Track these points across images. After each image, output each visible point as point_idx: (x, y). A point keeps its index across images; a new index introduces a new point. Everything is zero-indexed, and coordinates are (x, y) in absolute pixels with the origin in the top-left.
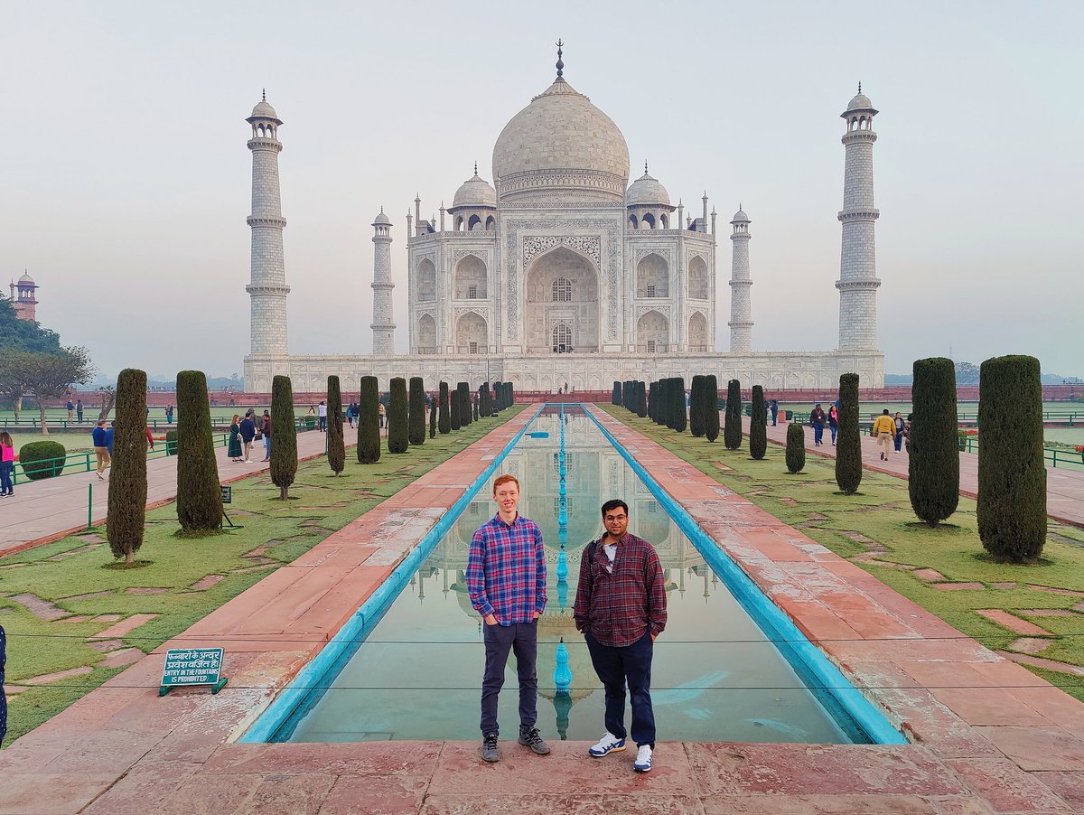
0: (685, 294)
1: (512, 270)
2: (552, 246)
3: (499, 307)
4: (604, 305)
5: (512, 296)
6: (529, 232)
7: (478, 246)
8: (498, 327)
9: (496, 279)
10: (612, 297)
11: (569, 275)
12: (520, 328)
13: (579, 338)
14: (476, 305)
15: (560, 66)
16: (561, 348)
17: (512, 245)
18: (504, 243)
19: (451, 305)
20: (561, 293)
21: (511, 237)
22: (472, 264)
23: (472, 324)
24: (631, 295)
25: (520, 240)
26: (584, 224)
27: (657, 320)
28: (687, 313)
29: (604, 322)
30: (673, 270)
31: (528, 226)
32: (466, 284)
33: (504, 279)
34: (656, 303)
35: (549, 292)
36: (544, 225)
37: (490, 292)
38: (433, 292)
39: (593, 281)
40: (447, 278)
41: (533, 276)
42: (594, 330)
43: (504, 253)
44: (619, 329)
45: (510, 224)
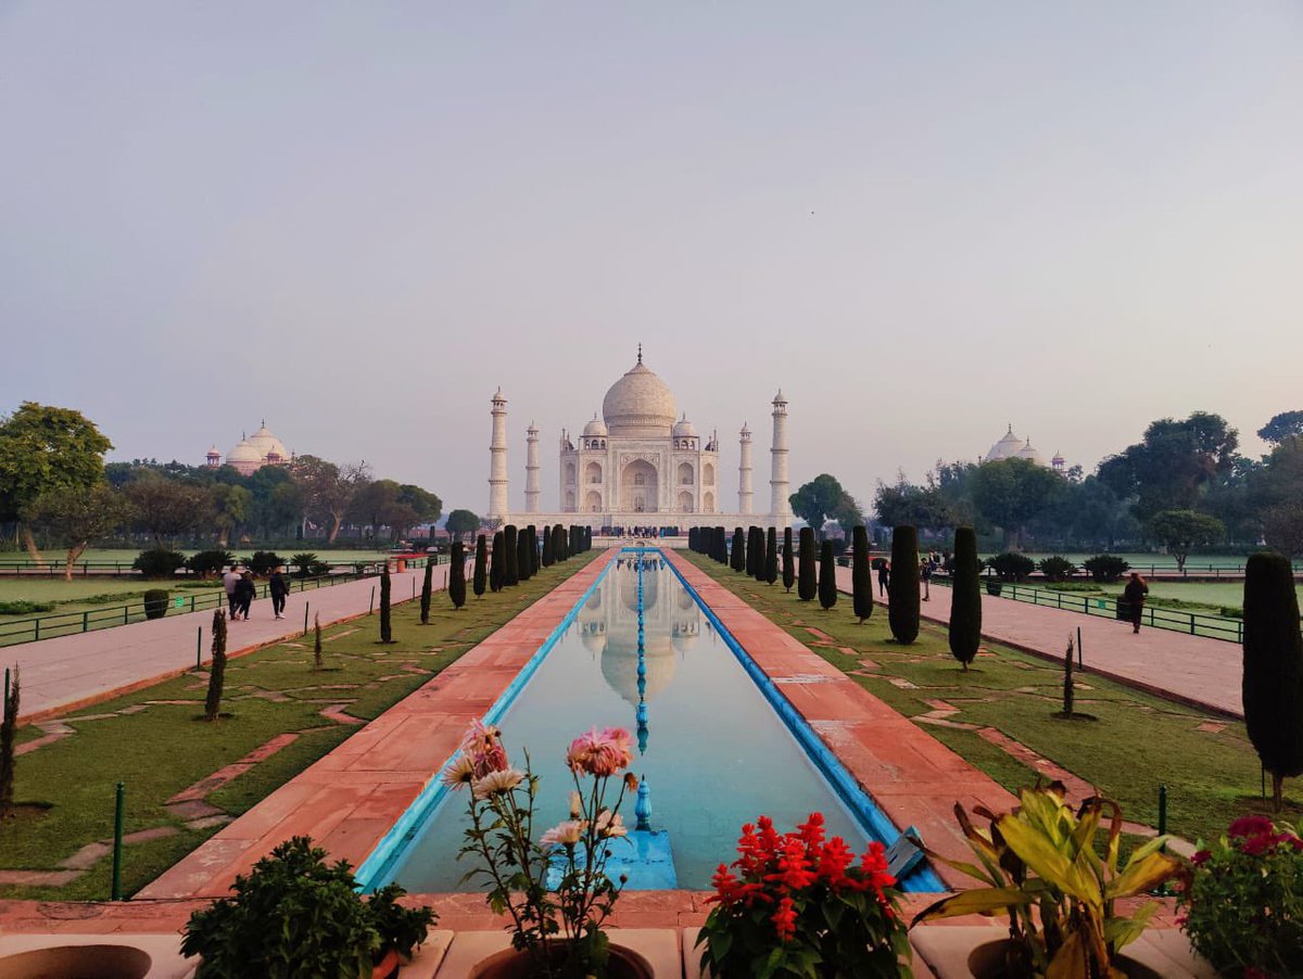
0: (701, 482)
1: (615, 470)
2: (633, 458)
3: (607, 487)
4: (661, 487)
5: (614, 482)
6: (624, 451)
7: (597, 457)
8: (607, 497)
9: (606, 474)
10: (665, 484)
11: (642, 471)
12: (618, 499)
13: (648, 504)
14: (596, 487)
15: (640, 356)
16: (639, 509)
17: (615, 458)
18: (610, 455)
19: (584, 486)
20: (639, 481)
21: (615, 453)
22: (595, 466)
23: (594, 496)
24: (674, 483)
25: (618, 455)
26: (651, 447)
27: (688, 496)
28: (703, 493)
29: (661, 496)
30: (695, 470)
31: (623, 448)
32: (591, 476)
33: (611, 474)
34: (688, 487)
35: (633, 480)
36: (631, 447)
37: (603, 481)
38: (574, 480)
39: (655, 474)
40: (583, 472)
41: (625, 473)
42: (656, 501)
43: (610, 461)
44: (668, 500)
45: (614, 447)
